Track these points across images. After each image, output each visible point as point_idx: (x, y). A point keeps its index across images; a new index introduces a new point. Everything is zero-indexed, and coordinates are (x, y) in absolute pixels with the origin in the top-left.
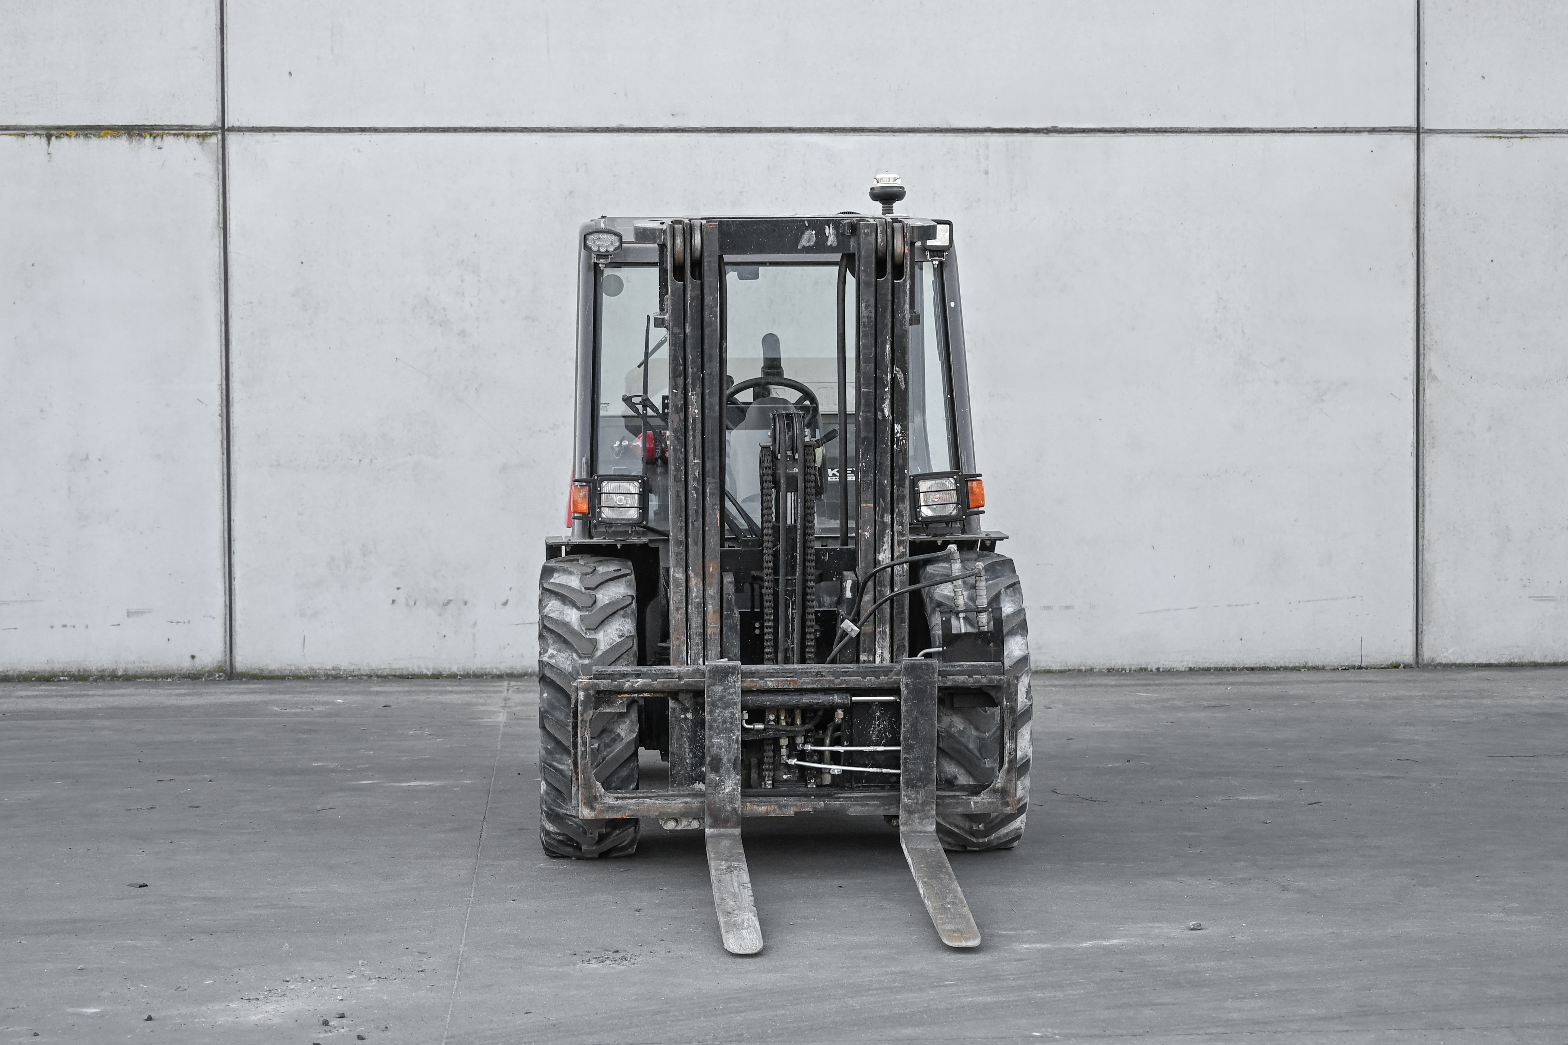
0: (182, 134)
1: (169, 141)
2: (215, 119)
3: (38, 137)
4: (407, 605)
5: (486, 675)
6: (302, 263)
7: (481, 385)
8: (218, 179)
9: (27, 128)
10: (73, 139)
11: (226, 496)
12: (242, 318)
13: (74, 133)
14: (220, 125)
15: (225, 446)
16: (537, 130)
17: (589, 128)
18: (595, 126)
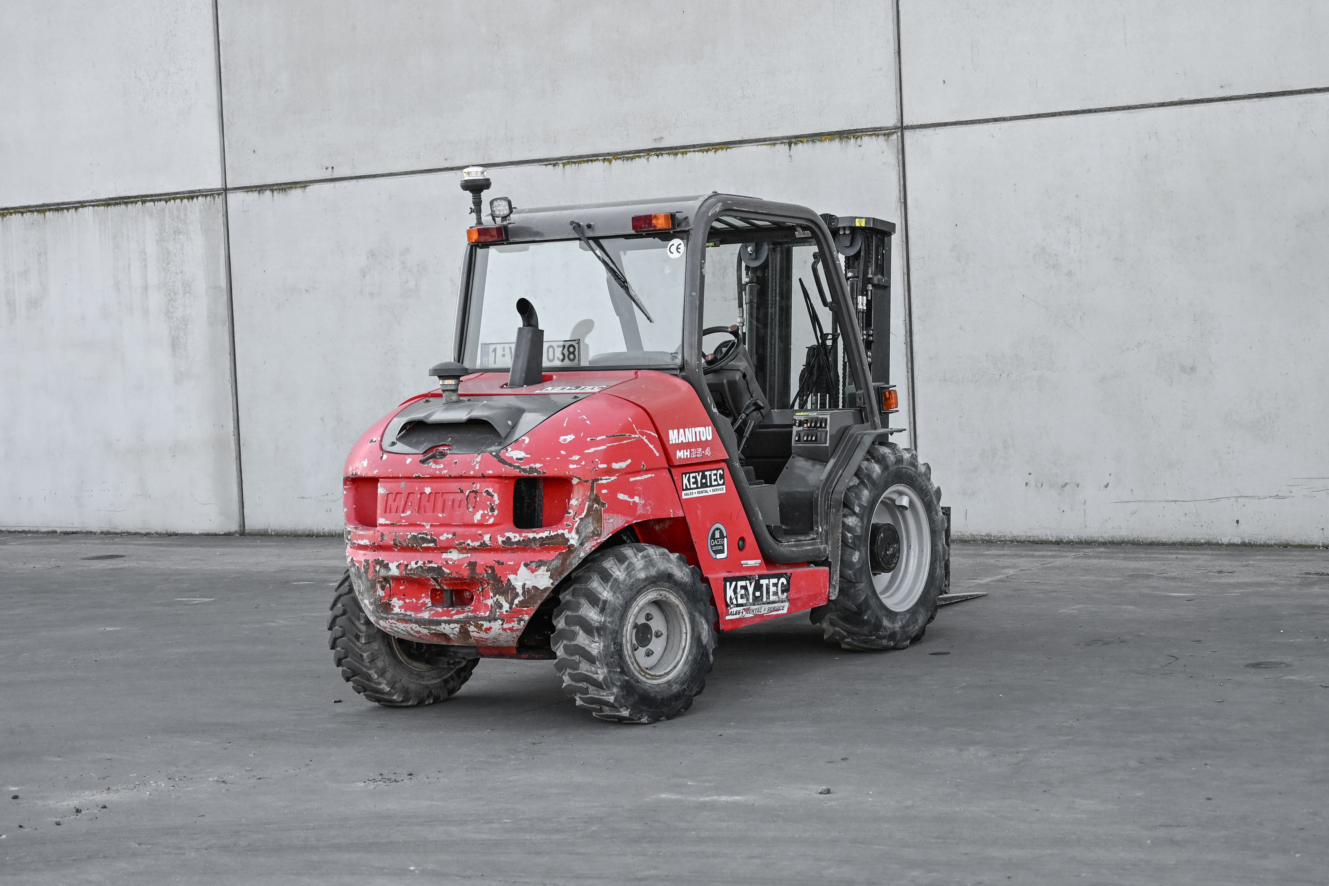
0: (874, 134)
1: (866, 139)
2: (896, 121)
3: (783, 144)
4: (1037, 486)
5: (1094, 542)
6: (956, 225)
7: (1084, 313)
8: (899, 166)
9: (777, 139)
10: (805, 144)
11: (911, 404)
12: (917, 270)
13: (806, 139)
14: (900, 125)
15: (910, 366)
16: (1119, 108)
17: (1158, 103)
18: (1162, 102)
